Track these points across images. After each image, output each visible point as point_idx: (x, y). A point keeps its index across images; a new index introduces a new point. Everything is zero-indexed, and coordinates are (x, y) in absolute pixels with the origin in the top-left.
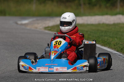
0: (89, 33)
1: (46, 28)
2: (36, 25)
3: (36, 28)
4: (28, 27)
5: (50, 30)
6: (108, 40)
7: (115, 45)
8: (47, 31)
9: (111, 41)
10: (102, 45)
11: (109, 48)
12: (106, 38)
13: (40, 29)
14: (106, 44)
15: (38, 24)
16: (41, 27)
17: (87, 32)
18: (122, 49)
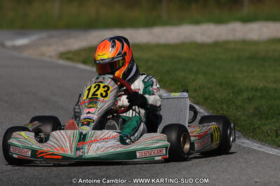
0: (150, 64)
1: (62, 55)
2: (44, 49)
3: (43, 55)
4: (26, 54)
5: (69, 59)
7: (196, 90)
8: (62, 62)
9: (190, 80)
12: (182, 74)
13: (50, 57)
16: (52, 54)
17: (147, 61)
18: (206, 99)
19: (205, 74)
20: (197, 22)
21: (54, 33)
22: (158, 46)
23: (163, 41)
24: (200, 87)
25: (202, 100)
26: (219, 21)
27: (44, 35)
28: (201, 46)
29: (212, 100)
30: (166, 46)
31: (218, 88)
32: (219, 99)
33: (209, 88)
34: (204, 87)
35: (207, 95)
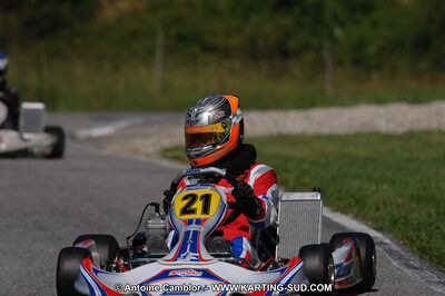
0: (306, 166)
1: (167, 153)
2: (138, 143)
3: (136, 151)
4: (108, 151)
5: (176, 158)
6: (361, 189)
7: (378, 209)
8: (166, 163)
9: (369, 193)
10: (337, 210)
11: (356, 217)
12: (356, 183)
13: (147, 155)
14: (350, 205)
15: (146, 136)
16: (151, 150)
17: (301, 161)
18: (395, 223)
19: (393, 182)
20: (381, 101)
21: (154, 117)
22: (318, 137)
23: (326, 130)
24: (384, 202)
25: (388, 224)
26: (416, 100)
27: (139, 120)
28: (388, 138)
29: (404, 224)
30: (332, 138)
31: (414, 205)
32: (416, 222)
33: (398, 206)
34: (391, 204)
35: (397, 216)
